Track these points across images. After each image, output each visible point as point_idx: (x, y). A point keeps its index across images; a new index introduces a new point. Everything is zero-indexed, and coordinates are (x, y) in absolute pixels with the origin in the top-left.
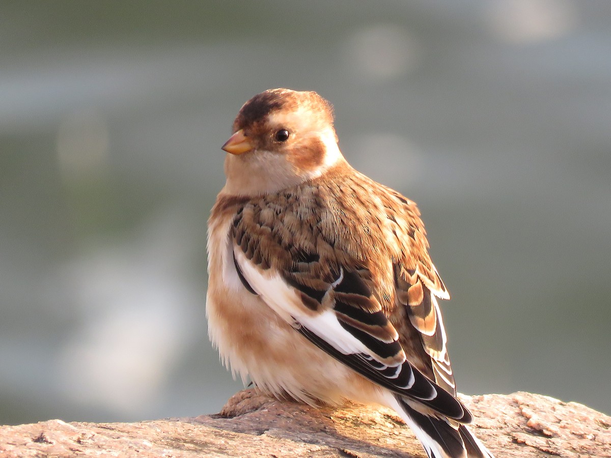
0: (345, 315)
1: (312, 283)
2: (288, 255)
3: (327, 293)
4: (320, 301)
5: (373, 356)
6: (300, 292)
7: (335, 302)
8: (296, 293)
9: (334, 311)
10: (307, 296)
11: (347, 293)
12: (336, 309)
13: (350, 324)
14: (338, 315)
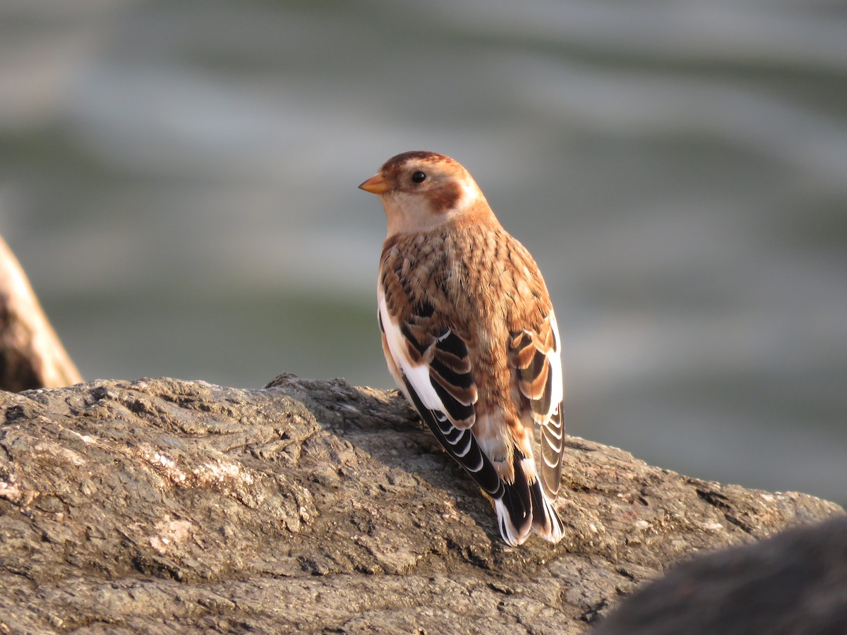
0: (437, 372)
1: (418, 336)
2: (409, 307)
3: (430, 348)
4: (422, 353)
5: (447, 416)
6: (409, 341)
7: (433, 357)
8: (406, 342)
9: (429, 366)
10: (414, 347)
11: (444, 351)
12: (431, 364)
13: (438, 382)
14: (431, 372)
